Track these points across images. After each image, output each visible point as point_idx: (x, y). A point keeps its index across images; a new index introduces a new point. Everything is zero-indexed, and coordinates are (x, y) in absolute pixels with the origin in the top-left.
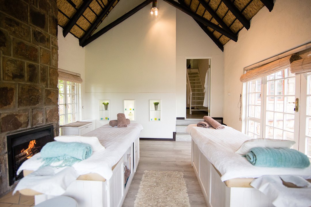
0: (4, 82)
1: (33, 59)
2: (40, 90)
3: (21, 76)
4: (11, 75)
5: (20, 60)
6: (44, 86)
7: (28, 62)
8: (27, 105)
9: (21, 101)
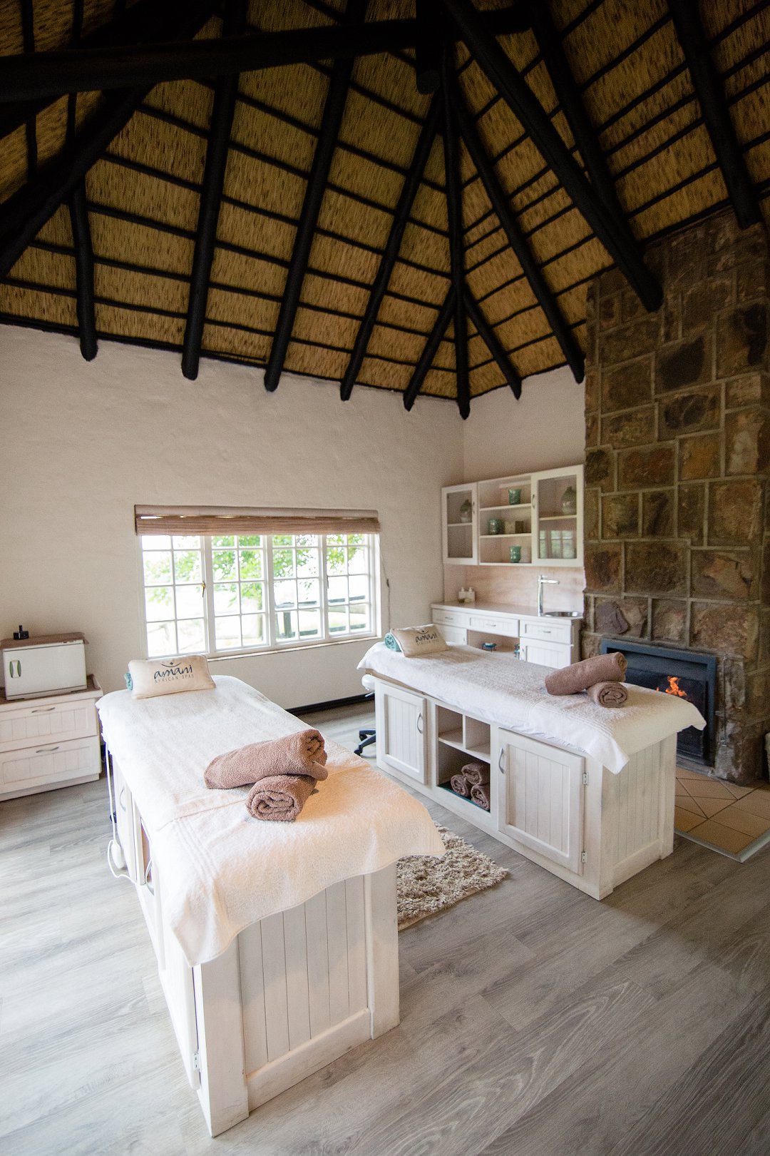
0: (603, 541)
1: (657, 480)
2: (679, 554)
3: (632, 526)
4: (615, 528)
5: (630, 492)
6: (689, 542)
7: (646, 490)
8: (643, 589)
9: (632, 578)
